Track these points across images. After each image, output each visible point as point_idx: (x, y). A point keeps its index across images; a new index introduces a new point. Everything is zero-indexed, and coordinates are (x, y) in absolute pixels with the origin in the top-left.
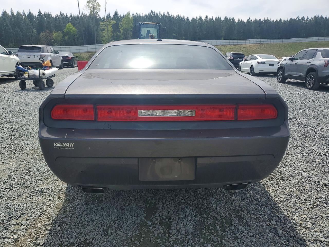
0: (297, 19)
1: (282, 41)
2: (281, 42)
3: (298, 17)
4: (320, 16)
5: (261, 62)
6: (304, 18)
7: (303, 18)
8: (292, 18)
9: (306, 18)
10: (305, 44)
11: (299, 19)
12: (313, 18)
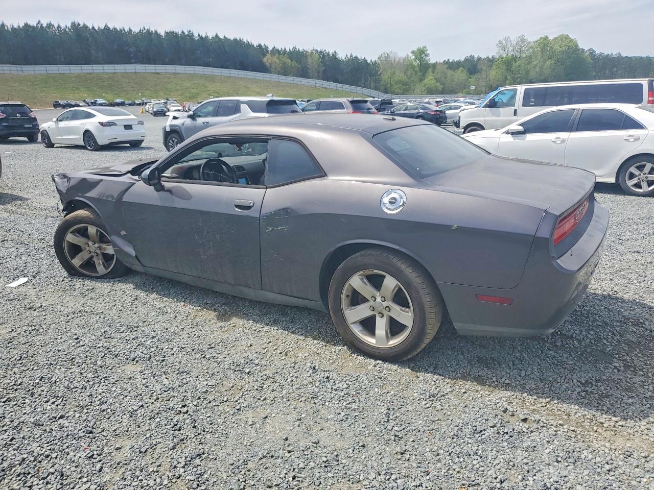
0: (39, 25)
1: (20, 69)
2: (20, 73)
3: (39, 22)
4: (82, 25)
5: (109, 123)
6: (53, 26)
7: (50, 25)
8: (27, 23)
9: (56, 26)
10: (72, 78)
11: (42, 26)
12: (70, 27)
